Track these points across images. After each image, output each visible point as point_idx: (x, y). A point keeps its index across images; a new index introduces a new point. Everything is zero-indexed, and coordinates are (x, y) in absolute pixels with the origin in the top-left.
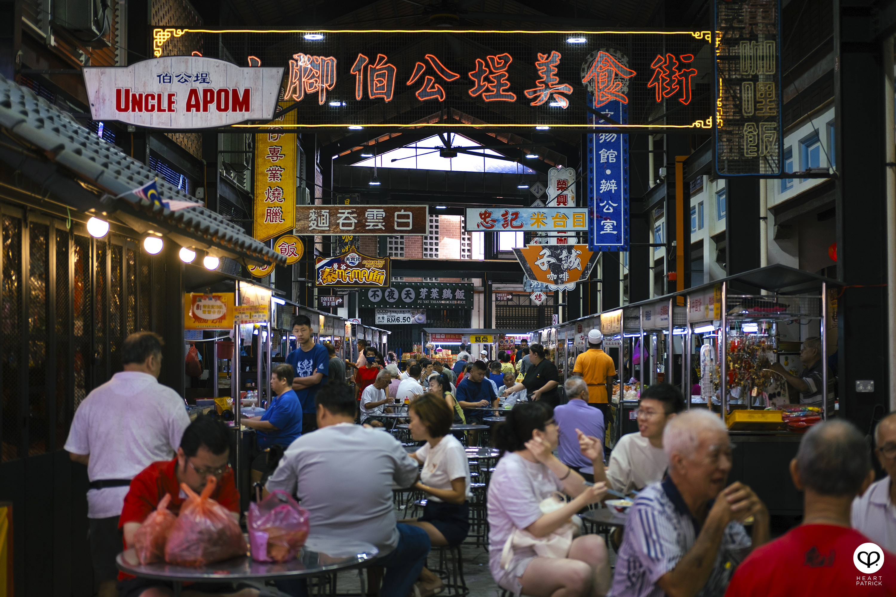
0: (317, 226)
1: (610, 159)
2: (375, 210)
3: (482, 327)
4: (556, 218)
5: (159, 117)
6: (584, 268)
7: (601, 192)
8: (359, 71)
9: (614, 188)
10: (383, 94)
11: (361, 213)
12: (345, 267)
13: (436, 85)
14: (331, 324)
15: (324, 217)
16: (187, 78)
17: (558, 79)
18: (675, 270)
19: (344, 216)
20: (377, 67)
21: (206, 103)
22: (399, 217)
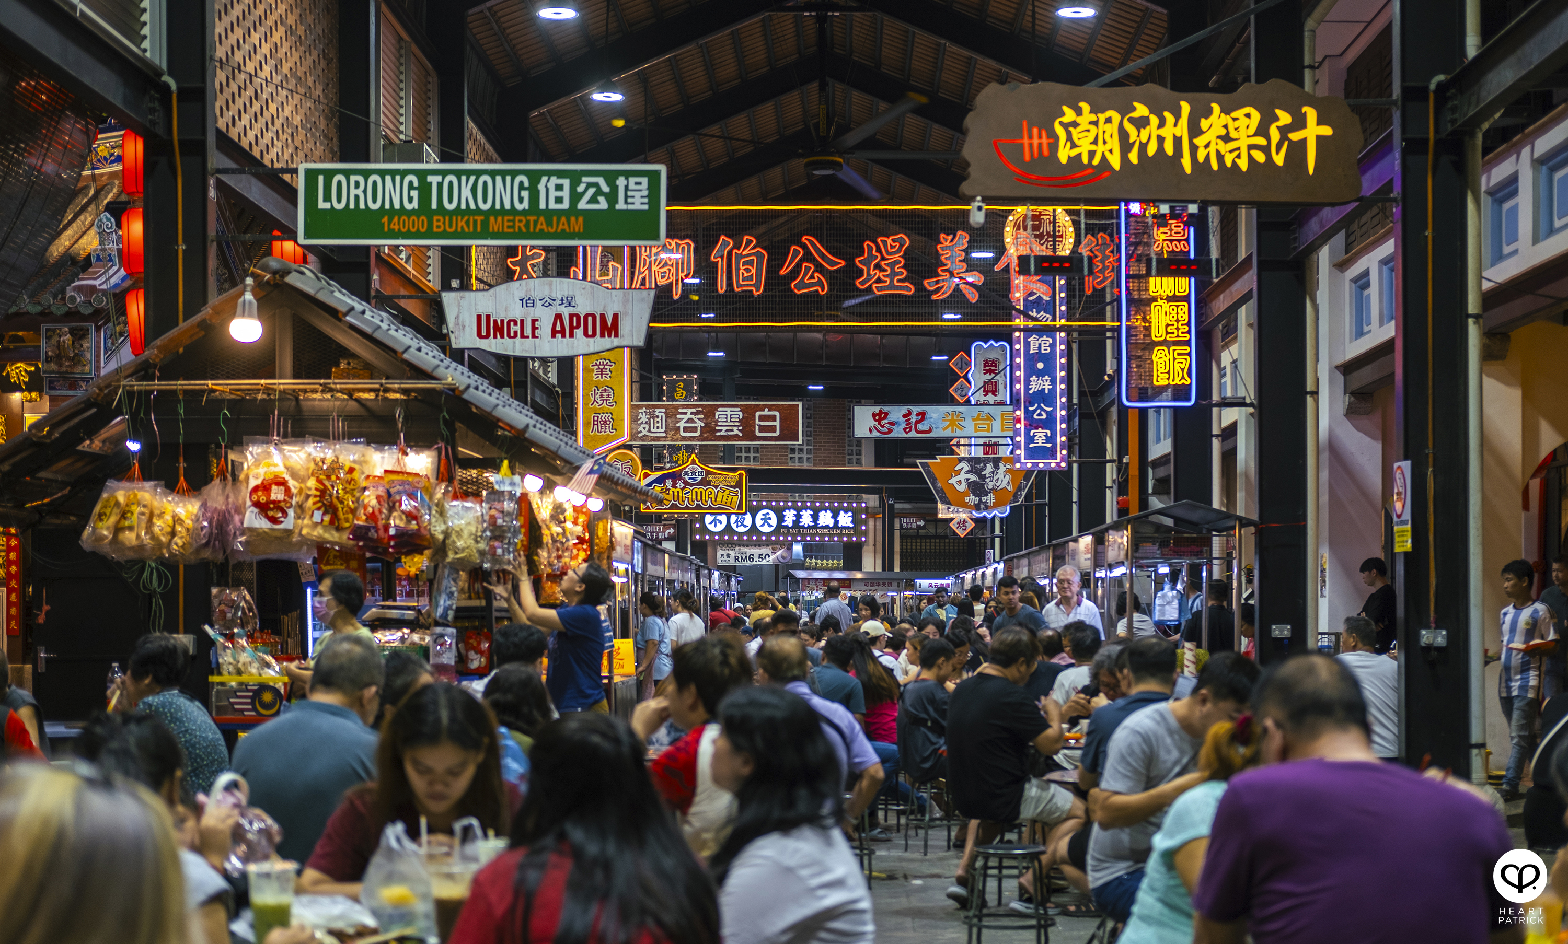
0: (649, 431)
1: (1043, 348)
2: (729, 409)
3: (879, 569)
4: (978, 419)
5: (522, 344)
6: (1016, 486)
7: (1031, 392)
8: (722, 257)
9: (1047, 386)
10: (751, 285)
11: (709, 413)
12: (683, 485)
13: (816, 275)
14: (676, 566)
15: (659, 420)
16: (551, 302)
17: (965, 266)
18: (1127, 494)
19: (686, 417)
20: (744, 253)
21: (572, 329)
22: (762, 418)
